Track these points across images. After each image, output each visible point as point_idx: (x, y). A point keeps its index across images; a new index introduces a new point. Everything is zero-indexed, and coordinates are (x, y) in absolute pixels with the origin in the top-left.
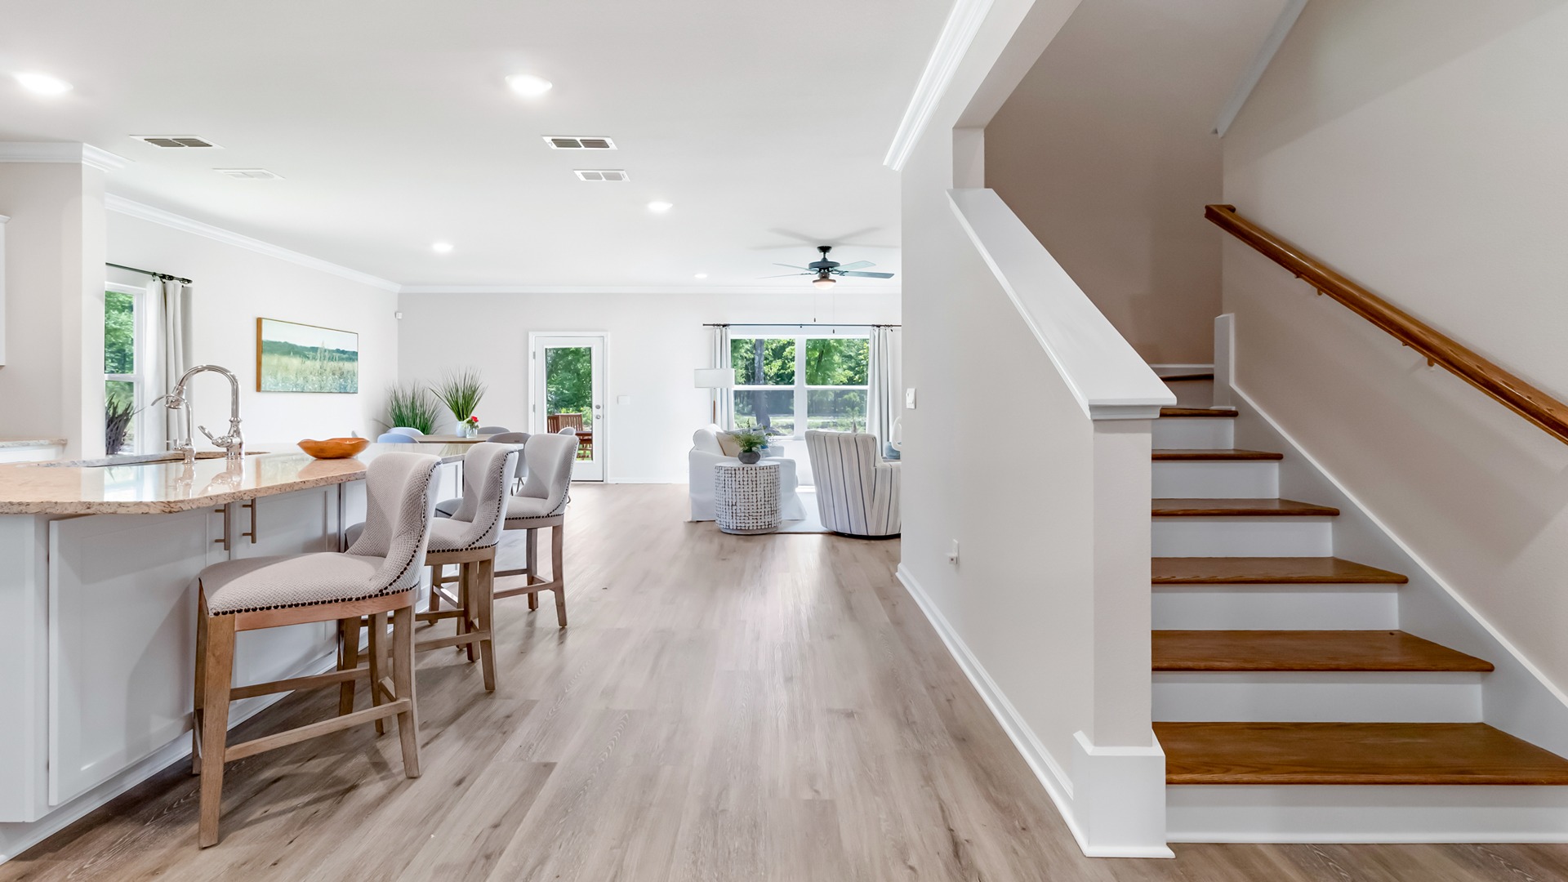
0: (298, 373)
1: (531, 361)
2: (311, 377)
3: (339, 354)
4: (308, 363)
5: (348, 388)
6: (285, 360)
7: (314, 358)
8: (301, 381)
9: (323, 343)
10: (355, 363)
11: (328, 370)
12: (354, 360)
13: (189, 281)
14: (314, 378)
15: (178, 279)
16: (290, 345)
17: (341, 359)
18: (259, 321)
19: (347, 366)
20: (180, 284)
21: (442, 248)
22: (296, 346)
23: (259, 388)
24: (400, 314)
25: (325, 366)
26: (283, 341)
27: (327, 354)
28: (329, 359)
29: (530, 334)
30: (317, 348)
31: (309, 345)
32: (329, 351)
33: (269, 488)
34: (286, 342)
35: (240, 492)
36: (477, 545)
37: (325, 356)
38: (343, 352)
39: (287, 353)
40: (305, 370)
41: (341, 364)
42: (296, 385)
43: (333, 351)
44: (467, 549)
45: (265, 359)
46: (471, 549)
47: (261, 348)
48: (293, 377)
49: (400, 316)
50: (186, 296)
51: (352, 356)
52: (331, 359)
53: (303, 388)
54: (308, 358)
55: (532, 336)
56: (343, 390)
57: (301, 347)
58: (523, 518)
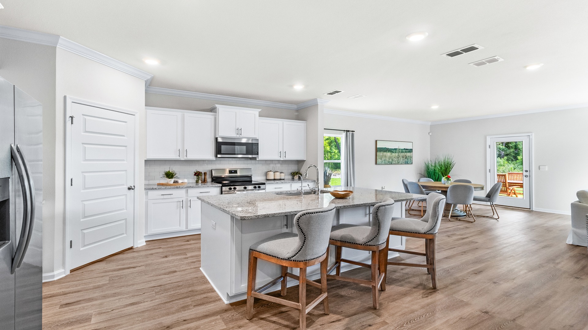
0: (390, 158)
1: (488, 150)
2: (394, 159)
3: (405, 150)
4: (393, 154)
5: (409, 162)
6: (385, 153)
7: (396, 152)
8: (390, 160)
9: (399, 147)
10: (412, 153)
11: (401, 156)
12: (411, 152)
13: (354, 131)
14: (395, 159)
15: (351, 131)
16: (387, 148)
17: (406, 152)
18: (376, 141)
19: (408, 154)
20: (351, 133)
21: (435, 107)
22: (389, 149)
23: (376, 164)
24: (431, 133)
25: (400, 155)
26: (384, 147)
27: (400, 150)
28: (401, 152)
29: (487, 137)
30: (397, 149)
31: (393, 148)
32: (401, 149)
33: (280, 213)
34: (385, 148)
35: (267, 214)
36: (368, 244)
37: (399, 151)
38: (407, 149)
39: (386, 151)
40: (392, 157)
41: (406, 154)
42: (389, 162)
43: (403, 149)
44: (364, 245)
45: (378, 153)
46: (366, 245)
47: (378, 150)
48: (388, 159)
49: (431, 134)
50: (353, 135)
51: (411, 151)
52: (402, 152)
53: (391, 163)
54: (393, 152)
55: (488, 139)
56: (407, 163)
57: (391, 149)
58: (412, 232)
